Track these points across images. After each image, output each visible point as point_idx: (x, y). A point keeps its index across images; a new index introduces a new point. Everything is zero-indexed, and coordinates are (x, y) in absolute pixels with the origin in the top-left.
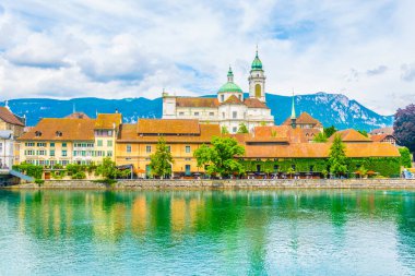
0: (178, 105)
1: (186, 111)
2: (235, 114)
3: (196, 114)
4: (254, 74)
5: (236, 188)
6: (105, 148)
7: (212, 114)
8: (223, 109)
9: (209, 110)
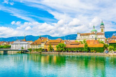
0: (81, 35)
1: (83, 37)
2: (93, 37)
3: (85, 37)
4: (101, 26)
5: (63, 54)
6: (43, 46)
7: (89, 37)
8: (90, 36)
9: (88, 36)
